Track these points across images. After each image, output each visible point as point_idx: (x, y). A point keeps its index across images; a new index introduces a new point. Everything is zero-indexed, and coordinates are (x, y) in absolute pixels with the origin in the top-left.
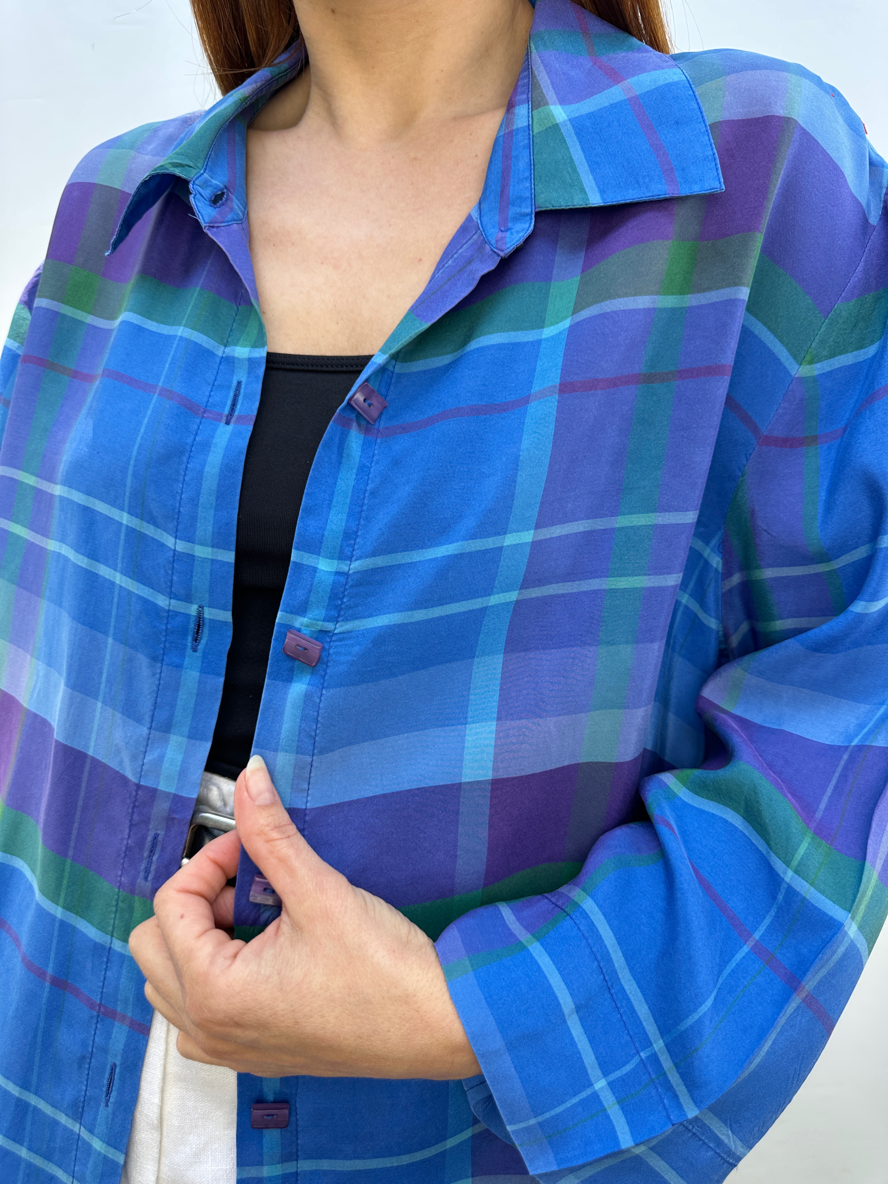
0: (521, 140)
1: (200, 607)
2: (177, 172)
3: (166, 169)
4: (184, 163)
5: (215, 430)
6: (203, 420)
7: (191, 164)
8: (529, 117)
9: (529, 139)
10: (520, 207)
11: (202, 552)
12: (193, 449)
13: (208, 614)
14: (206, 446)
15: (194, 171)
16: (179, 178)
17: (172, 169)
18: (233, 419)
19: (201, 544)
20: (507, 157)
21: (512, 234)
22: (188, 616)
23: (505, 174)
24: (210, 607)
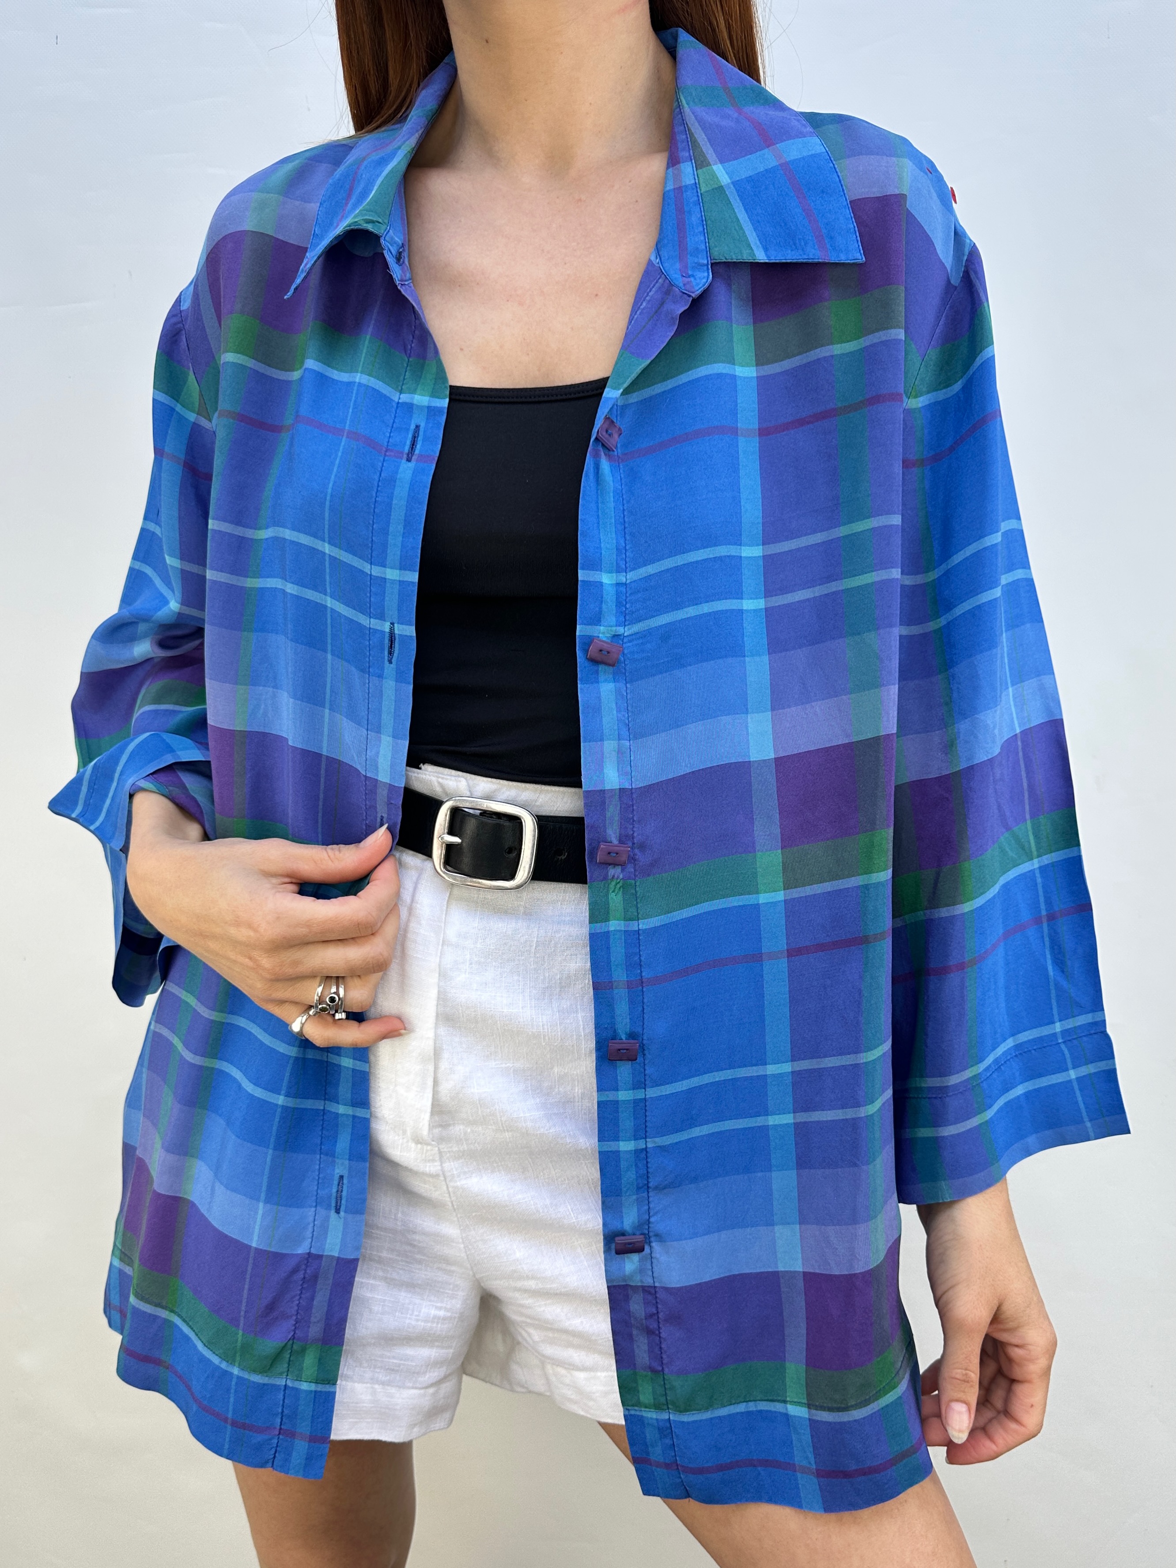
0: (689, 195)
1: (391, 623)
2: (370, 227)
3: (360, 225)
4: (375, 219)
5: (398, 467)
6: (386, 458)
7: (380, 220)
8: (694, 175)
9: (698, 196)
10: (697, 257)
11: (392, 574)
12: (380, 484)
13: (398, 629)
14: (392, 481)
15: (383, 227)
16: (371, 233)
17: (365, 225)
18: (414, 458)
19: (392, 568)
20: (680, 210)
21: (695, 279)
22: (383, 632)
23: (681, 227)
24: (398, 623)
